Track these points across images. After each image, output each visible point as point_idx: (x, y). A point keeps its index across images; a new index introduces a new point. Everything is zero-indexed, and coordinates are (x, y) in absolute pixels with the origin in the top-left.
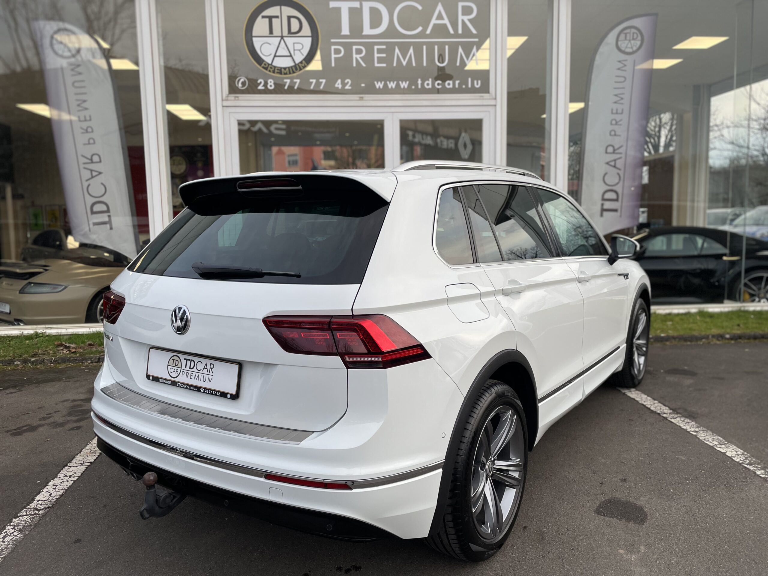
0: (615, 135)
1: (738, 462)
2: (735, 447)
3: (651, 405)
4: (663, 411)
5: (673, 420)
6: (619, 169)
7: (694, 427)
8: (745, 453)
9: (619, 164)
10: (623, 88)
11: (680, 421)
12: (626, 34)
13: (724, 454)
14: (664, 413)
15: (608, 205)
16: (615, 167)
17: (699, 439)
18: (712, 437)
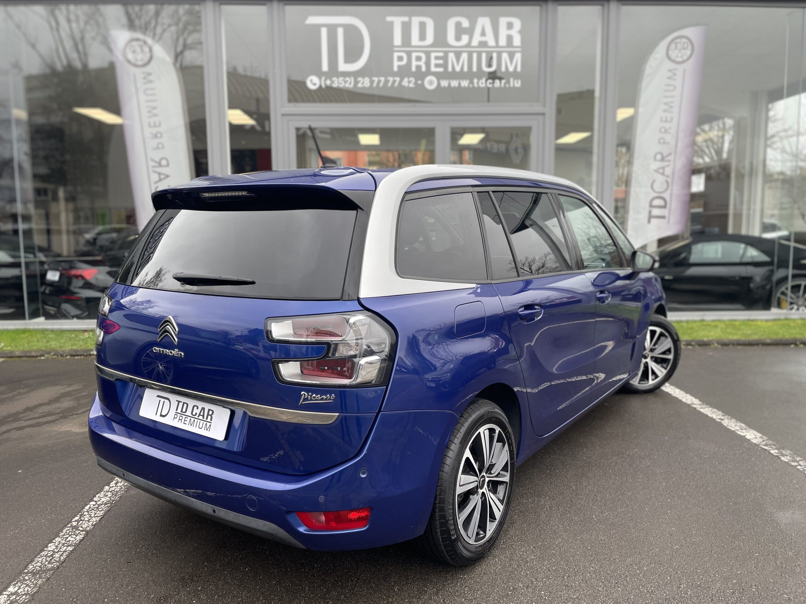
0: (664, 143)
1: (755, 444)
2: (754, 432)
3: (683, 397)
4: (694, 402)
5: (702, 410)
6: (668, 176)
7: (719, 416)
8: (764, 437)
9: (668, 171)
10: (673, 97)
11: (708, 411)
12: (676, 44)
13: (744, 436)
14: (694, 404)
15: (656, 212)
16: (663, 174)
17: (722, 425)
18: (735, 424)
